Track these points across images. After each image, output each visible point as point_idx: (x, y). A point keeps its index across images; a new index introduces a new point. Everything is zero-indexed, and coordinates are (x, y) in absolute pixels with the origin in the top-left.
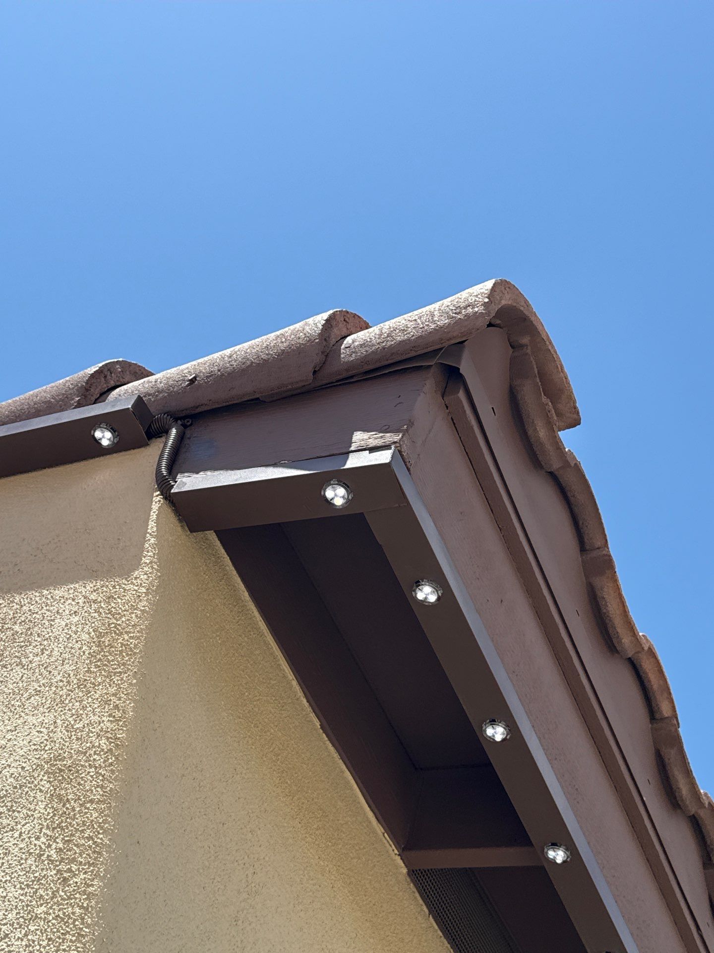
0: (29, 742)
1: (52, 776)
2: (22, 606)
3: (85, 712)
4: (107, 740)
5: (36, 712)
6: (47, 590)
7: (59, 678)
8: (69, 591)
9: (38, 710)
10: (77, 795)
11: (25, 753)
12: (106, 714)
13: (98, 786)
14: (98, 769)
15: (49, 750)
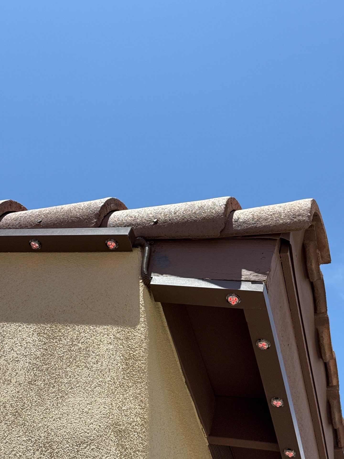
0: (100, 412)
1: (116, 433)
2: (80, 333)
3: (127, 401)
4: (140, 419)
5: (100, 396)
6: (92, 327)
7: (109, 379)
8: (104, 329)
9: (101, 395)
10: (131, 446)
11: (99, 418)
12: (137, 404)
13: (140, 443)
14: (139, 434)
15: (112, 418)
